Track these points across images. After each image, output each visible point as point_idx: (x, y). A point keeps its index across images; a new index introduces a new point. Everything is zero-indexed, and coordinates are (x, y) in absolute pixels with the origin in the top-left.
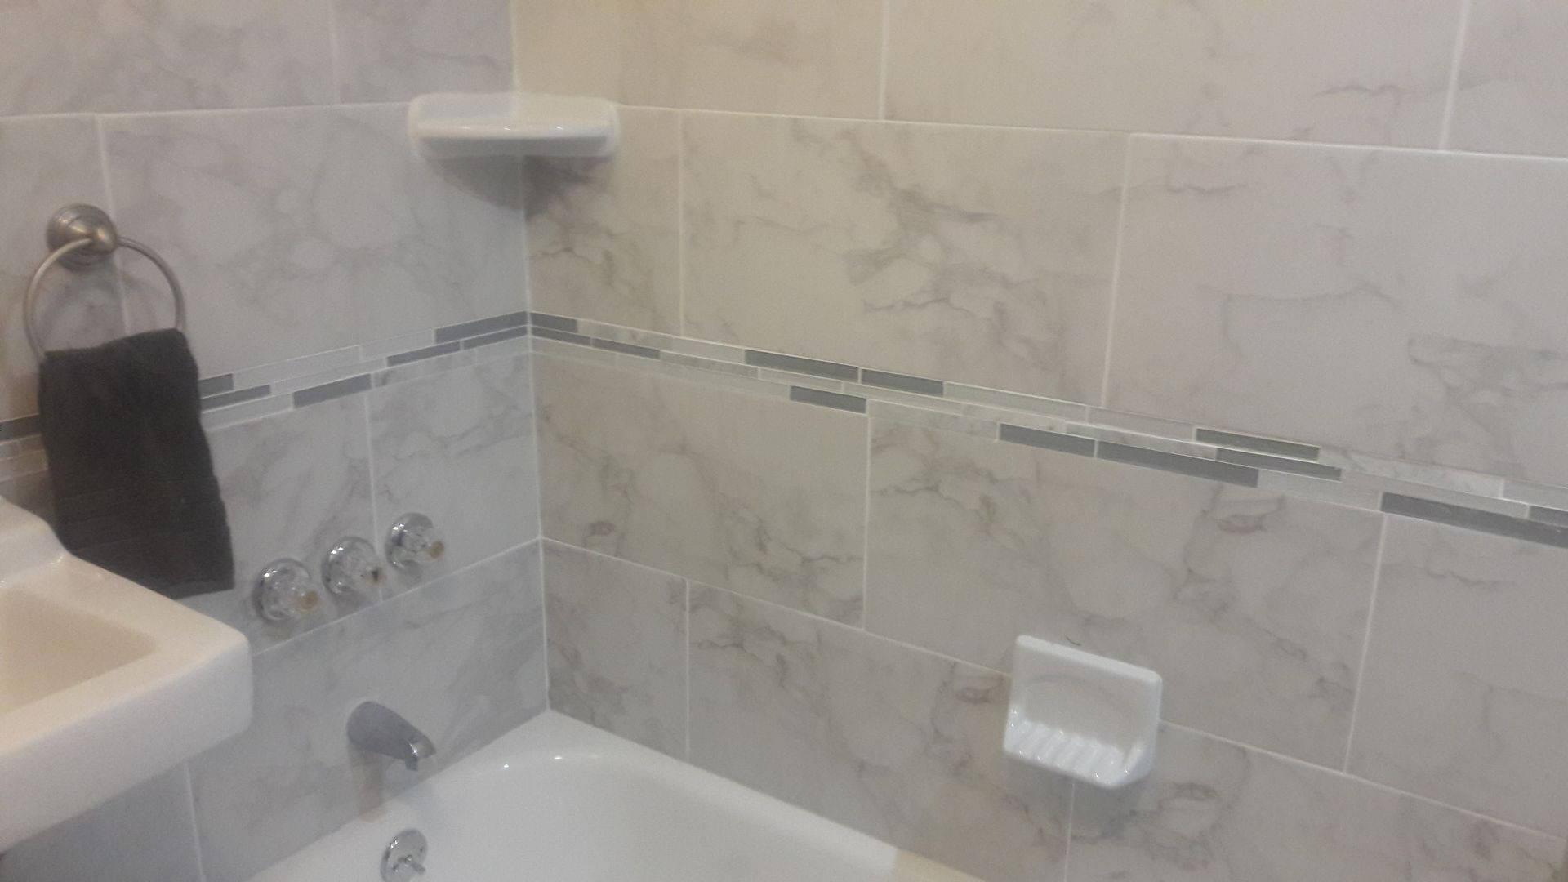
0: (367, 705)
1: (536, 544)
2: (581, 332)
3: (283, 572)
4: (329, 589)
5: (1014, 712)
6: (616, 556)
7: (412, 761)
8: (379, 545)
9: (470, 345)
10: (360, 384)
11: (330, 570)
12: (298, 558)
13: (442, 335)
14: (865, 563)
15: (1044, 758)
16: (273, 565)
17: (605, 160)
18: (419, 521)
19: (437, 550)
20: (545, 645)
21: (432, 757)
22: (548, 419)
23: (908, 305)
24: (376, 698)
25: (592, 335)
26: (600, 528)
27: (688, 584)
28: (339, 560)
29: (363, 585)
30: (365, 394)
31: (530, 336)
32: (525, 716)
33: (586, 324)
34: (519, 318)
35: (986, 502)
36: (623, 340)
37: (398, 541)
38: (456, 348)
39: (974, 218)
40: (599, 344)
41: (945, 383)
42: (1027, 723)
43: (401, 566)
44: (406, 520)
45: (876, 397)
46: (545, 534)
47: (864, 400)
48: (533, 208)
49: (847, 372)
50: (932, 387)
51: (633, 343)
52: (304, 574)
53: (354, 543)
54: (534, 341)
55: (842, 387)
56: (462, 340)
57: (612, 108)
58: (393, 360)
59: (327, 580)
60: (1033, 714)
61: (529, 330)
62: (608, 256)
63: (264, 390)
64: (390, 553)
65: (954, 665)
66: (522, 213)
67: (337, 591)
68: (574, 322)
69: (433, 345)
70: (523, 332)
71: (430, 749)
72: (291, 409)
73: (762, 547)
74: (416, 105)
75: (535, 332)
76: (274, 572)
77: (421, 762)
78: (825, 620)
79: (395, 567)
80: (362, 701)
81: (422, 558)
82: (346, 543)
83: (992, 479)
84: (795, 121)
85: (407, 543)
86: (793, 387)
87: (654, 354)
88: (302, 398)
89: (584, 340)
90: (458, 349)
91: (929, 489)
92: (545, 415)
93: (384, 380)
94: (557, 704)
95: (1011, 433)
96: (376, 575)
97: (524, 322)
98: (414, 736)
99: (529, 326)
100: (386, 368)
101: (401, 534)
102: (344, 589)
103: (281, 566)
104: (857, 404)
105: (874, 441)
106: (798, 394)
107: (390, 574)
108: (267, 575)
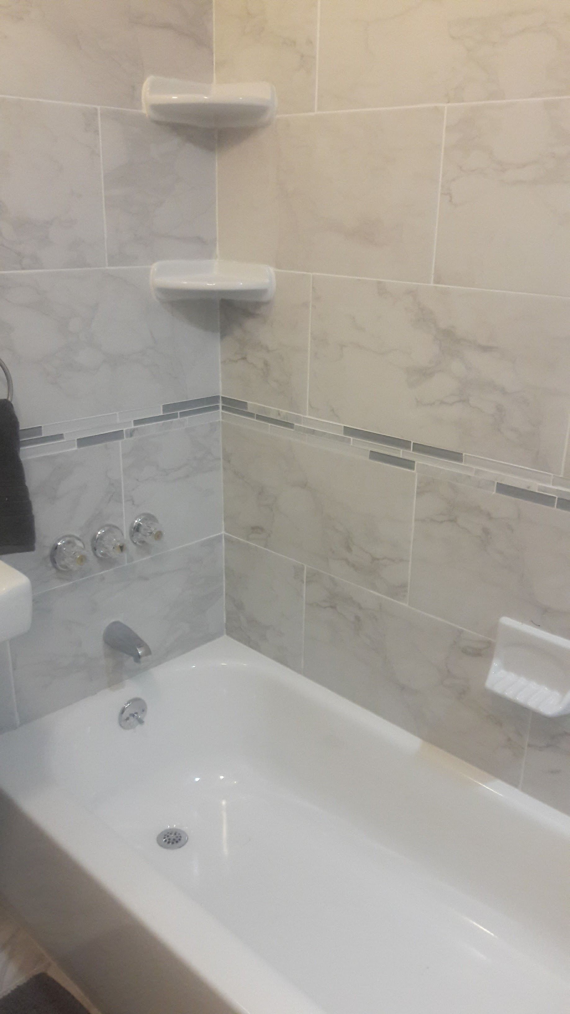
0: (114, 623)
1: (221, 535)
2: (249, 410)
3: (69, 542)
4: (95, 555)
5: (496, 664)
6: (265, 547)
7: (138, 658)
8: (126, 530)
9: (183, 414)
10: (117, 435)
11: (96, 543)
12: (78, 535)
13: (166, 408)
14: (410, 563)
15: (509, 694)
16: (64, 537)
17: (267, 303)
18: (149, 518)
19: (159, 535)
20: (224, 596)
21: (150, 657)
22: (229, 461)
23: (442, 403)
24: (120, 619)
25: (256, 413)
26: (256, 529)
27: (305, 568)
28: (101, 537)
29: (115, 554)
30: (120, 442)
31: (221, 410)
32: (209, 638)
33: (252, 405)
34: (215, 399)
35: (486, 531)
36: (272, 416)
37: (137, 529)
38: (175, 416)
39: (486, 349)
40: (259, 417)
41: (464, 454)
42: (503, 672)
43: (138, 543)
44: (143, 517)
45: (420, 460)
46: (225, 530)
47: (414, 462)
48: (224, 332)
49: (403, 444)
50: (456, 456)
51: (278, 418)
52: (79, 544)
53: (112, 528)
54: (222, 413)
55: (401, 453)
56: (179, 412)
57: (272, 270)
58: (137, 422)
59: (95, 549)
60: (507, 666)
61: (221, 407)
62: (266, 364)
63: (61, 436)
64: (132, 535)
65: (461, 632)
66: (219, 334)
67: (100, 556)
68: (246, 403)
69: (162, 414)
70: (217, 408)
71: (148, 652)
72: (75, 448)
73: (349, 549)
74: (155, 267)
75: (223, 408)
76: (64, 542)
77: (142, 659)
78: (384, 597)
79: (135, 543)
80: (113, 620)
81: (149, 539)
82: (106, 528)
83: (489, 516)
84: (379, 283)
85: (142, 530)
86: (371, 451)
87: (291, 426)
88: (82, 442)
89: (251, 415)
90: (176, 417)
91: (451, 521)
92: (227, 458)
93: (131, 433)
94: (230, 632)
95: (503, 489)
96: (122, 548)
97: (218, 402)
98: (141, 643)
99: (220, 404)
100: (133, 427)
101: (139, 525)
102: (102, 554)
103: (67, 539)
104: (409, 464)
105: (418, 488)
106: (374, 455)
107: (131, 547)
108: (59, 544)
